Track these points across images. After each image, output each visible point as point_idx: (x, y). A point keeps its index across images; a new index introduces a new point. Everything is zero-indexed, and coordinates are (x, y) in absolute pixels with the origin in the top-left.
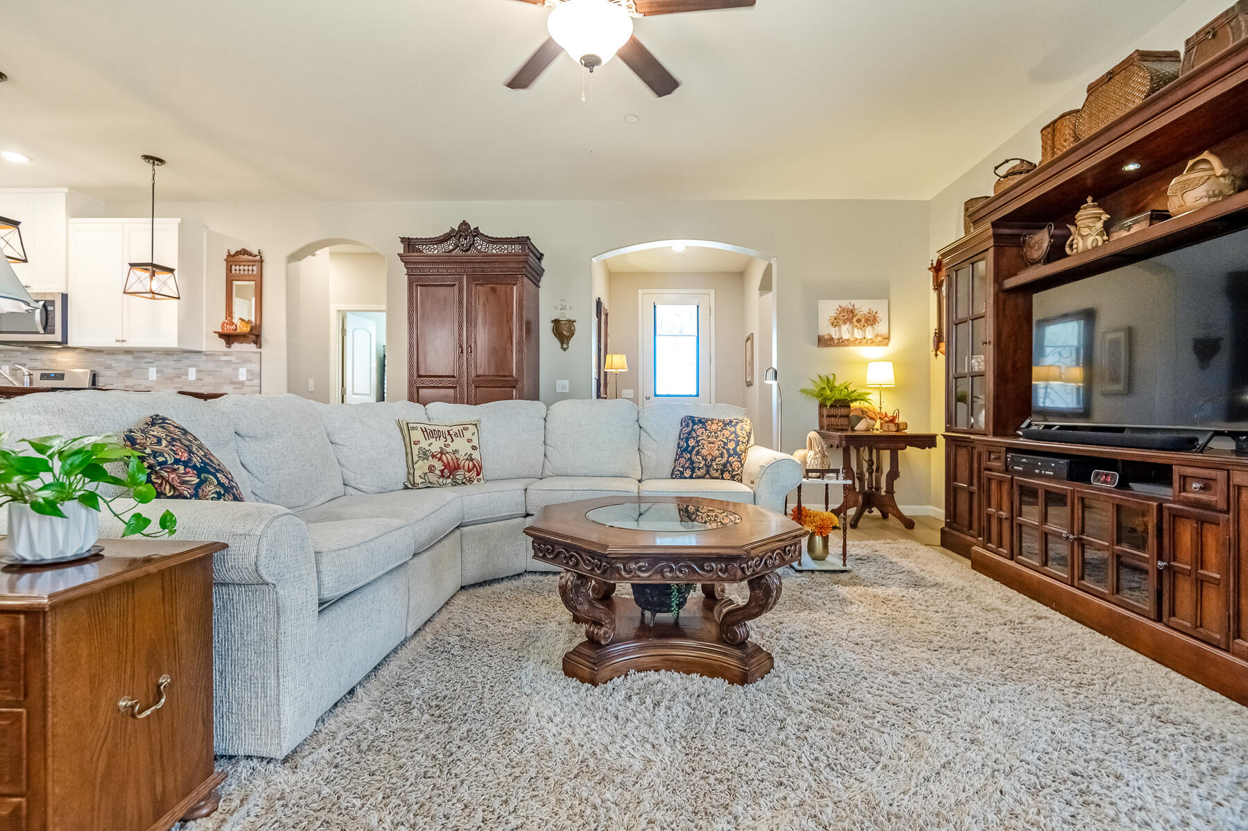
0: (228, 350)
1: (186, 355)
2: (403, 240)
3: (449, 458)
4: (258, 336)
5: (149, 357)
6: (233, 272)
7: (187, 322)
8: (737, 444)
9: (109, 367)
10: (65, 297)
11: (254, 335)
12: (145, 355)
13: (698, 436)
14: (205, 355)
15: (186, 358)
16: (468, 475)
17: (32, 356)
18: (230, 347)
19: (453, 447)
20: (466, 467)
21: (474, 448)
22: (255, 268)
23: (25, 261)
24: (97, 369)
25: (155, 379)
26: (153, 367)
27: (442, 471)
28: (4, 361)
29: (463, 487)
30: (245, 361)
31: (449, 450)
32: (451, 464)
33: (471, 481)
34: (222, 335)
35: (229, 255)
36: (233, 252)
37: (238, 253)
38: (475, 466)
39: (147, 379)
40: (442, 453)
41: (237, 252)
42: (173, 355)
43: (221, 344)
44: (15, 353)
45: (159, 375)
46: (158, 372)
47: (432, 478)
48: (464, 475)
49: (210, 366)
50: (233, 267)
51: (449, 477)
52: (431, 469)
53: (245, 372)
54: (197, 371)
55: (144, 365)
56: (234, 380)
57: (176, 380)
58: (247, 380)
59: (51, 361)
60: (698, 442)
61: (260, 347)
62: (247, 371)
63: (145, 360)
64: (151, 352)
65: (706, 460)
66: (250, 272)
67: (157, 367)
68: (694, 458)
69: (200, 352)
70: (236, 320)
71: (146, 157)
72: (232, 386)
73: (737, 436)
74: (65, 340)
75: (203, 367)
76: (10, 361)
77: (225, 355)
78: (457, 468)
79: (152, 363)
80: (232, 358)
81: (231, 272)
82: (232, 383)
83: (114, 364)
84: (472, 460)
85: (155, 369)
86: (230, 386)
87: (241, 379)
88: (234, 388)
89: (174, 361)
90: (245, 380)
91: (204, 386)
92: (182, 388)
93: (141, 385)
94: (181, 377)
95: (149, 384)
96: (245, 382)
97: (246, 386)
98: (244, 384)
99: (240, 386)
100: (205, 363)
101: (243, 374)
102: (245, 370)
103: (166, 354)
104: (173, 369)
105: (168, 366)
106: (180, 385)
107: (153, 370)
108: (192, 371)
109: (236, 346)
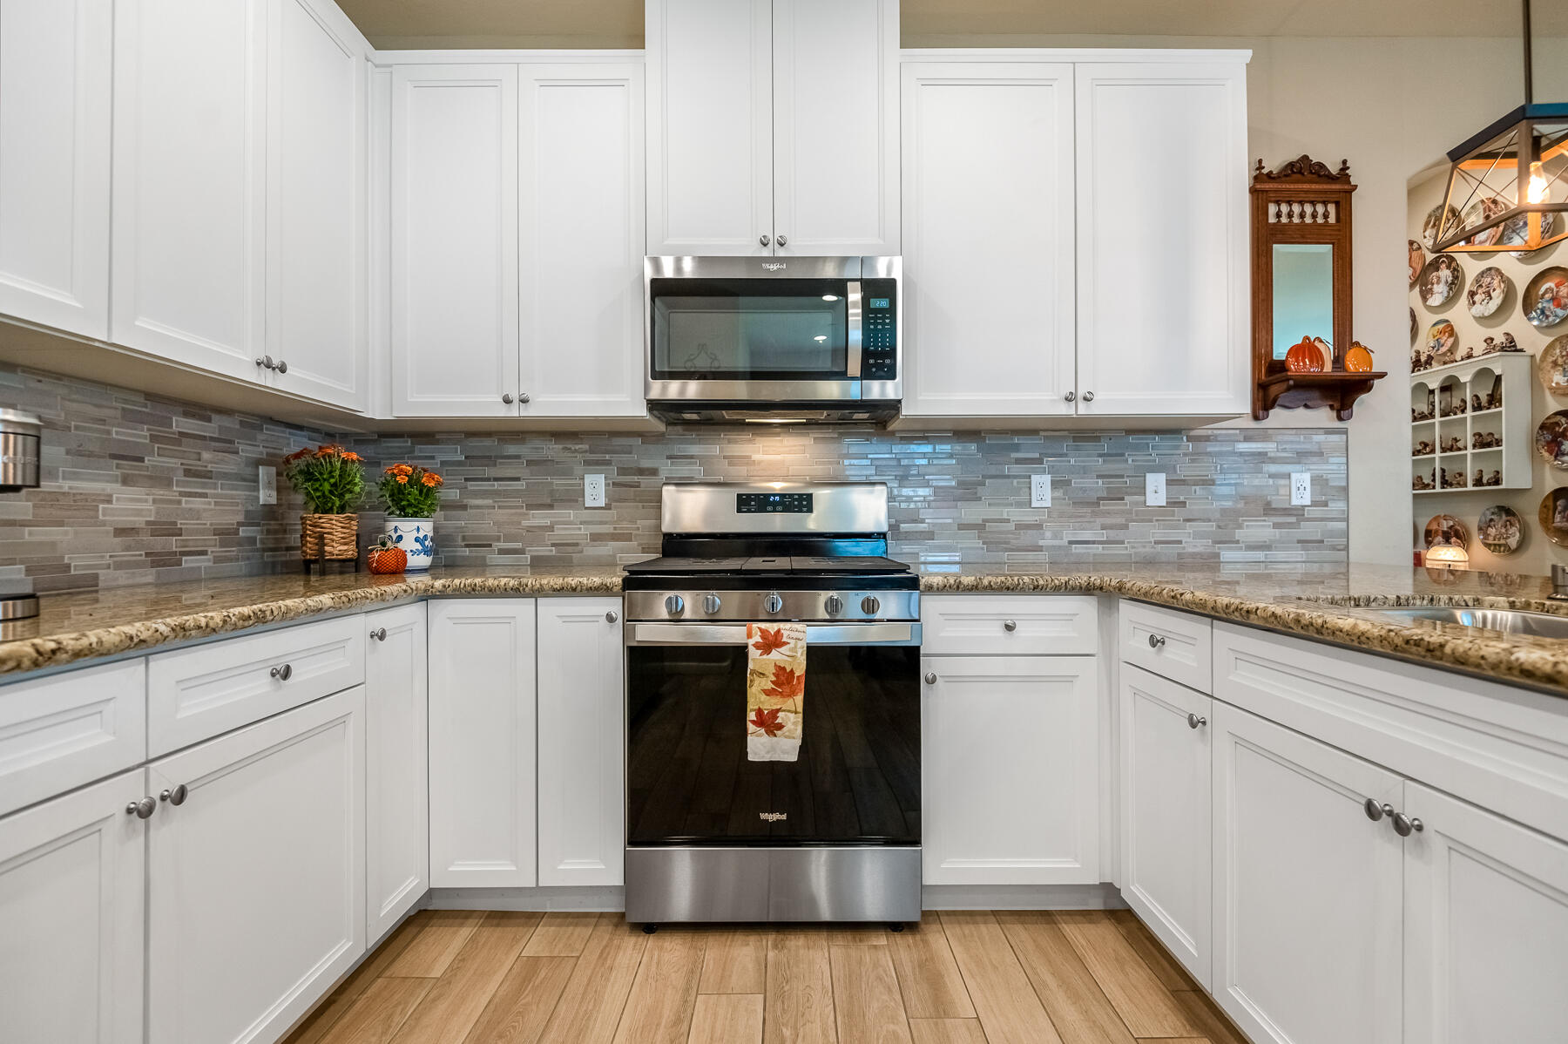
0: (1260, 425)
5: (1029, 448)
6: (1273, 219)
14: (1193, 440)
15: (1136, 448)
17: (677, 449)
22: (1331, 208)
25: (1048, 503)
26: (1042, 472)
28: (587, 463)
35: (1261, 176)
39: (1024, 504)
42: (1097, 439)
45: (1059, 493)
46: (1055, 484)
50: (1272, 209)
53: (1308, 484)
54: (1169, 483)
55: (1017, 469)
56: (1276, 504)
57: (1105, 506)
58: (1314, 504)
59: (732, 460)
61: (1348, 418)
62: (1312, 480)
63: (1014, 455)
64: (1033, 432)
66: (1318, 220)
69: (1174, 431)
72: (1270, 521)
75: (1188, 472)
76: (608, 463)
77: (1247, 439)
79: (1038, 461)
80: (1269, 447)
81: (1266, 219)
82: (1269, 510)
85: (1047, 479)
86: (1265, 521)
87: (1296, 501)
88: (1276, 526)
89: (1100, 455)
90: (1309, 503)
91: (1189, 520)
92: (1126, 527)
93: (1008, 521)
94: (1123, 499)
95: (1030, 518)
96: (1307, 508)
97: (1309, 520)
98: (1304, 515)
99: (1293, 519)
100: (1193, 461)
101: (1302, 488)
102: (1307, 477)
103: (1075, 439)
104: (1099, 477)
105: (1084, 471)
106: (1120, 520)
107: (1043, 481)
108: (1157, 481)
109: (1277, 416)
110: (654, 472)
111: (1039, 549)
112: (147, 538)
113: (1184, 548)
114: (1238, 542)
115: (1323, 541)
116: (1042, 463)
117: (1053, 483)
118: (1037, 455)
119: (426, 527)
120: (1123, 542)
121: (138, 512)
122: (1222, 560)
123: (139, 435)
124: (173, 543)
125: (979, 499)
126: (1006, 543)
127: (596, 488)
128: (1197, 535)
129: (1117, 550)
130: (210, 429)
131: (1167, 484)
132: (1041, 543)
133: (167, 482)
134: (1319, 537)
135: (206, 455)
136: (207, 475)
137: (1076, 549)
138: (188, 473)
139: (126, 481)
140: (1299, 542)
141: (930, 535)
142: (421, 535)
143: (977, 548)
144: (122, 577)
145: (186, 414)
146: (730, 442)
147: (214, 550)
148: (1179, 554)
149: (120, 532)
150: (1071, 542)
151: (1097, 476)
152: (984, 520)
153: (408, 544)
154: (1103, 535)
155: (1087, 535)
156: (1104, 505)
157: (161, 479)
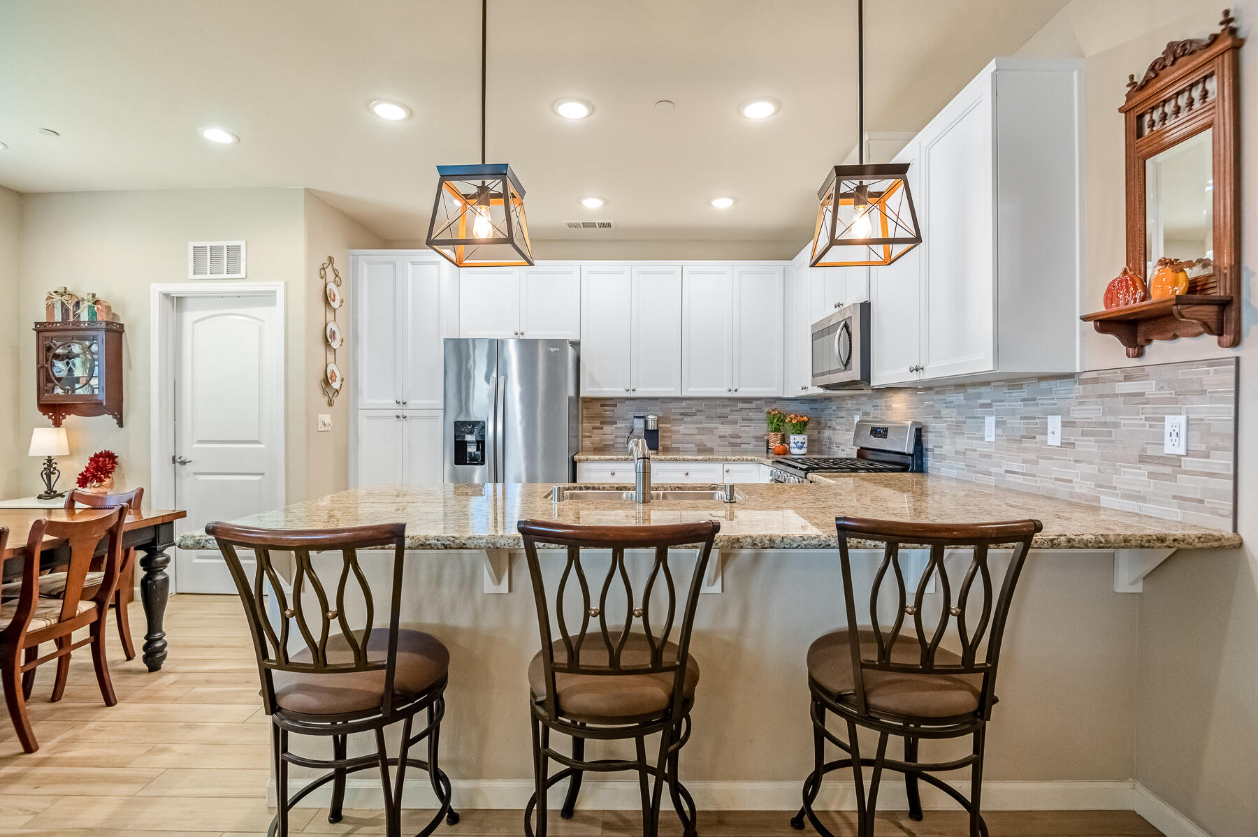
0: (1135, 362)
1: (1044, 384)
4: (1229, 305)
5: (987, 394)
6: (1147, 131)
9: (938, 416)
10: (865, 308)
12: (983, 390)
14: (1084, 382)
15: (1044, 392)
18: (1140, 355)
22: (1212, 85)
24: (926, 420)
25: (993, 439)
26: (990, 414)
30: (1181, 395)
34: (1105, 324)
35: (1134, 85)
36: (1139, 80)
37: (1156, 69)
39: (982, 439)
41: (1152, 68)
42: (1022, 386)
43: (1112, 351)
45: (1000, 432)
46: (999, 424)
49: (1092, 412)
50: (1146, 118)
53: (1183, 428)
54: (1064, 424)
55: (978, 412)
56: (1153, 452)
57: (1026, 444)
58: (1188, 453)
61: (1236, 343)
62: (1189, 424)
63: (980, 401)
64: (987, 383)
66: (1197, 105)
67: (997, 413)
69: (1070, 376)
70: (1152, 269)
72: (1145, 469)
74: (866, 377)
75: (1077, 414)
77: (1127, 379)
79: (990, 406)
80: (1148, 387)
81: (1140, 134)
82: (1144, 459)
83: (944, 412)
85: (993, 419)
86: (1139, 468)
87: (1171, 450)
88: (1151, 475)
89: (1023, 400)
90: (1183, 453)
91: (1077, 461)
92: (1036, 463)
93: (975, 450)
94: (1034, 438)
95: (986, 450)
96: (1183, 458)
97: (1185, 472)
98: (1180, 466)
99: (1168, 470)
100: (1081, 403)
101: (1174, 434)
102: (1181, 420)
103: (1010, 387)
104: (1022, 418)
105: (1013, 413)
106: (1033, 456)
107: (990, 421)
108: (1054, 423)
109: (1159, 350)
110: (868, 413)
111: (989, 474)
112: (728, 439)
113: (1073, 487)
114: (1115, 488)
115: (1202, 501)
116: (992, 408)
117: (997, 423)
118: (989, 401)
119: (801, 438)
120: (1034, 476)
121: (726, 432)
122: (1102, 505)
123: (727, 410)
124: (738, 441)
125: (963, 433)
126: (975, 467)
127: (856, 420)
128: (1085, 477)
129: (1030, 483)
131: (1062, 426)
132: (992, 470)
133: (736, 423)
134: (1198, 496)
135: (750, 414)
136: (751, 420)
137: (1010, 477)
138: (743, 420)
139: (722, 423)
140: (1174, 497)
141: (944, 457)
142: (796, 441)
143: (961, 469)
144: (721, 449)
145: (743, 402)
146: (888, 397)
147: (754, 443)
148: (1070, 493)
149: (720, 437)
150: (1007, 472)
151: (1021, 418)
152: (966, 449)
153: (792, 445)
154: (1024, 468)
155: (1014, 467)
156: (1025, 442)
157: (735, 422)
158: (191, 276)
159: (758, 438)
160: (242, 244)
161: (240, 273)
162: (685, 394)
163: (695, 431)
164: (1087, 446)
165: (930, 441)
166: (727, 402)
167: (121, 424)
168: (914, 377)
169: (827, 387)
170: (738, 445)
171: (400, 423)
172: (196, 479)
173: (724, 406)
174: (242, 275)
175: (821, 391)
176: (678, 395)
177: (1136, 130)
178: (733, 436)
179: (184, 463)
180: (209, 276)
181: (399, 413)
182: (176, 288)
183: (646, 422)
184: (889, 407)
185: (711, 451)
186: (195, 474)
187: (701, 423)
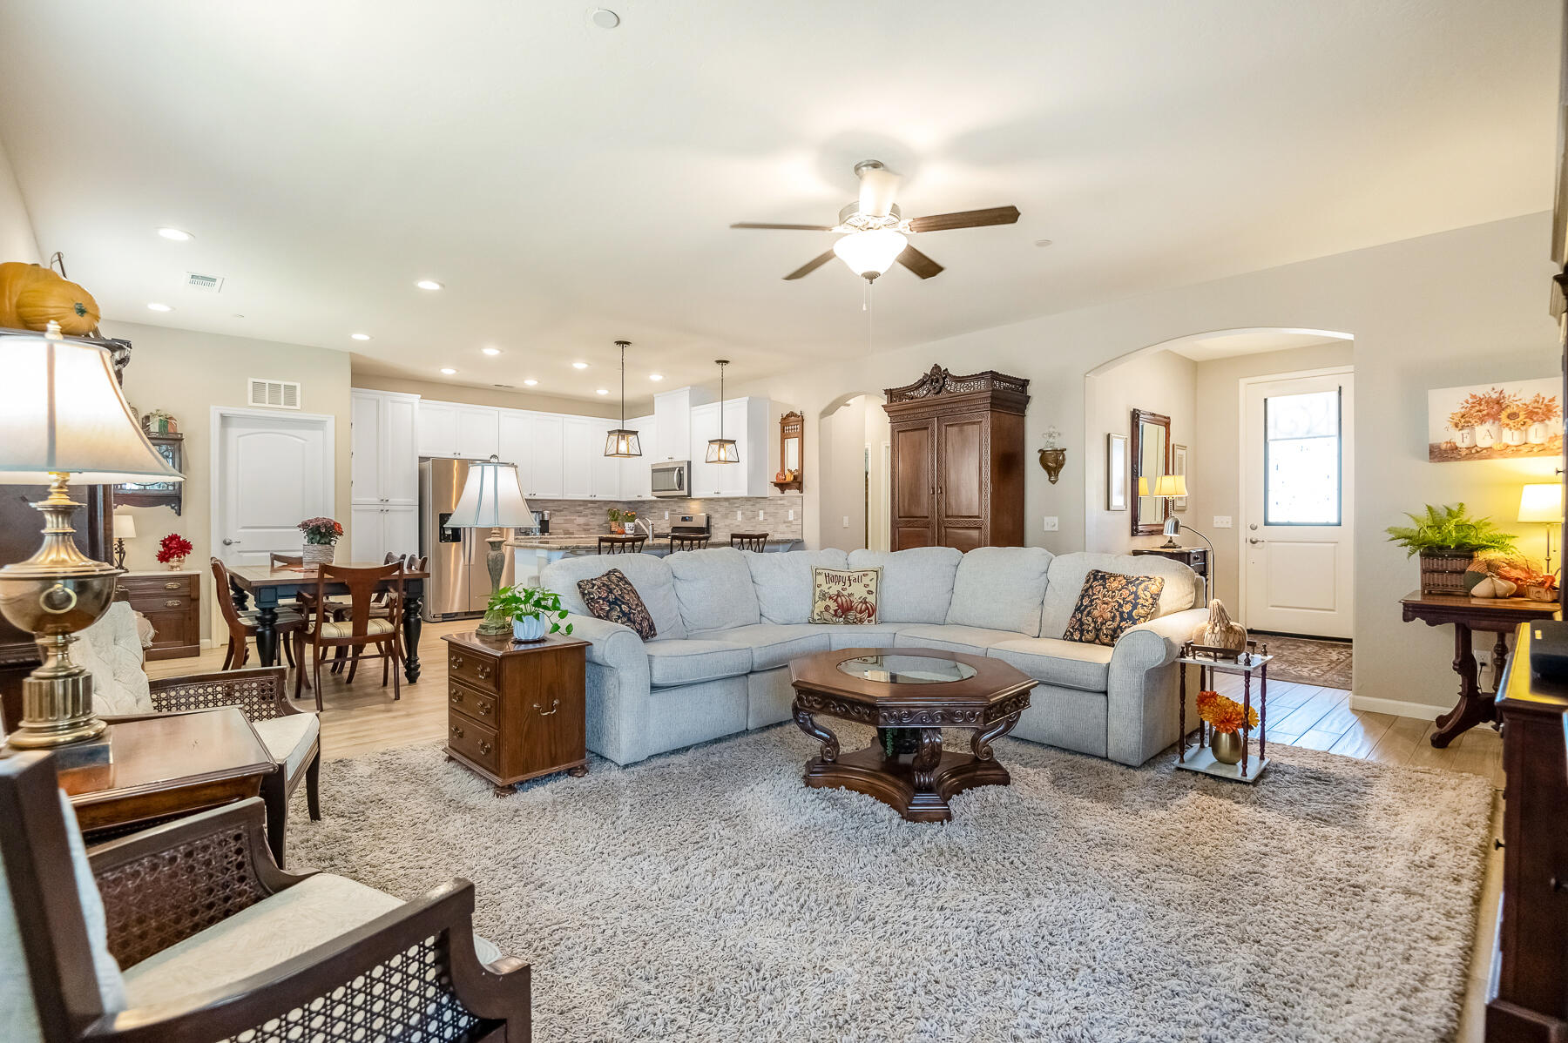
0: (782, 495)
1: (758, 500)
2: (887, 392)
3: (844, 600)
4: (801, 483)
5: (736, 504)
6: (785, 431)
7: (754, 475)
8: (1135, 607)
9: (717, 511)
10: (687, 465)
11: (797, 482)
12: (736, 501)
13: (1094, 594)
14: (768, 500)
15: (758, 503)
16: (859, 616)
17: (679, 505)
19: (850, 590)
20: (859, 609)
21: (870, 592)
22: (799, 426)
23: (641, 455)
24: (711, 513)
25: (741, 519)
26: (739, 510)
27: (836, 611)
29: (855, 626)
30: (793, 504)
31: (845, 593)
32: (845, 605)
33: (861, 621)
34: (777, 485)
35: (783, 419)
36: (784, 416)
37: (788, 416)
38: (867, 608)
39: (737, 520)
40: (838, 596)
42: (750, 500)
43: (777, 492)
44: (671, 503)
45: (743, 517)
46: (742, 514)
47: (827, 616)
48: (856, 616)
49: (771, 509)
50: (785, 428)
51: (841, 617)
52: (827, 608)
54: (765, 513)
55: (735, 509)
56: (786, 520)
57: (753, 520)
58: (794, 520)
60: (1091, 601)
61: (802, 492)
62: (794, 512)
63: (734, 506)
64: (738, 499)
65: (1095, 622)
66: (796, 430)
67: (742, 510)
68: (1084, 618)
69: (765, 498)
70: (786, 472)
71: (718, 362)
72: (784, 525)
73: (1137, 597)
74: (689, 495)
75: (768, 510)
77: (780, 500)
78: (850, 609)
79: (739, 507)
80: (784, 503)
82: (785, 522)
83: (719, 510)
84: (866, 603)
85: (741, 512)
87: (790, 519)
88: (786, 527)
89: (751, 505)
93: (734, 524)
94: (755, 518)
95: (737, 524)
98: (792, 522)
99: (789, 525)
100: (769, 507)
101: (791, 514)
102: (792, 511)
103: (747, 500)
105: (748, 507)
106: (754, 524)
107: (739, 513)
108: (761, 512)
109: (788, 492)
110: (675, 511)
112: (583, 526)
114: (778, 532)
118: (739, 505)
119: (631, 524)
121: (581, 522)
123: (581, 508)
124: (589, 527)
125: (728, 518)
127: (667, 514)
130: (596, 505)
133: (587, 516)
136: (596, 514)
138: (591, 514)
142: (629, 526)
146: (688, 503)
147: (597, 528)
151: (751, 511)
152: (729, 524)
153: (626, 528)
155: (748, 529)
158: (250, 402)
159: (600, 526)
160: (298, 385)
161: (295, 405)
162: (565, 498)
163: (562, 521)
164: (771, 520)
165: (713, 522)
166: (581, 503)
167: (180, 515)
168: (716, 496)
169: (658, 497)
170: (589, 530)
171: (382, 515)
172: (241, 556)
173: (580, 505)
174: (298, 407)
175: (655, 498)
176: (561, 498)
177: (783, 430)
178: (585, 525)
179: (229, 544)
180: (267, 405)
181: (382, 507)
182: (228, 411)
183: (543, 516)
184: (689, 507)
185: (573, 534)
186: (239, 552)
187: (566, 516)
